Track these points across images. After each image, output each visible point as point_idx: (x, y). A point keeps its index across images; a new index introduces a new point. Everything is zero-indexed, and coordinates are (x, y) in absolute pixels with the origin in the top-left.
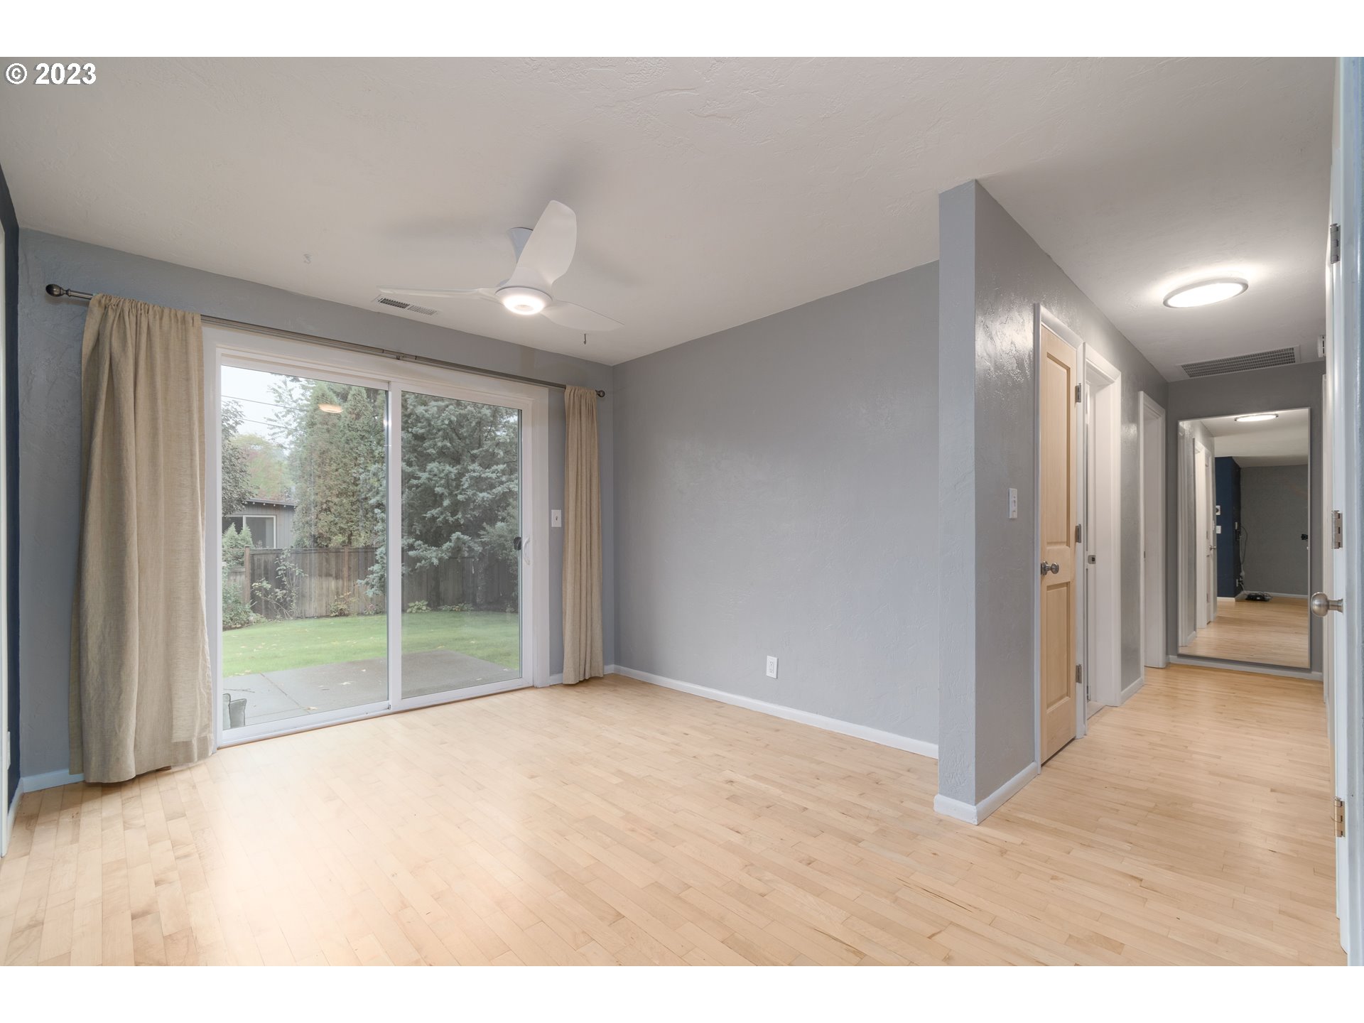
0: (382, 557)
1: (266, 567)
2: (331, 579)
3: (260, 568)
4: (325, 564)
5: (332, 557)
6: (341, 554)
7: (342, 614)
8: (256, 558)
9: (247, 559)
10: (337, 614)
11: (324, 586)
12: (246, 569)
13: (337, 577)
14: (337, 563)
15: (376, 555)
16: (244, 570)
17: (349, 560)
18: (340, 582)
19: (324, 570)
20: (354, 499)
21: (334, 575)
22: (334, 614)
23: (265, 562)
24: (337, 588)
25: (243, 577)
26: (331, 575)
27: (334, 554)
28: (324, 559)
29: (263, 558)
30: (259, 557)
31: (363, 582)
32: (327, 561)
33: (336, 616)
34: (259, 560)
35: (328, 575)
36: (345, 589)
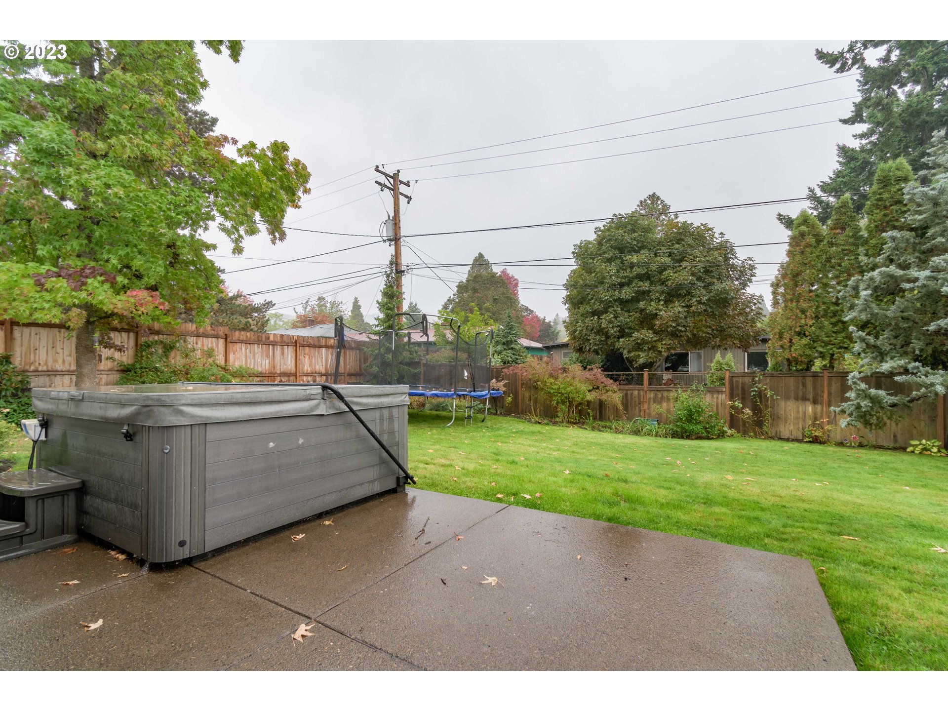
0: (854, 383)
1: (743, 389)
2: (808, 403)
3: (738, 389)
4: (801, 387)
5: (809, 381)
6: (819, 378)
7: (816, 440)
8: (734, 380)
9: (727, 381)
10: (811, 440)
11: (801, 409)
12: (726, 389)
13: (815, 402)
14: (815, 388)
15: (848, 380)
16: (724, 390)
17: (830, 385)
18: (819, 408)
19: (800, 394)
20: (833, 320)
21: (811, 400)
22: (807, 439)
23: (742, 383)
24: (815, 413)
25: (724, 396)
26: (808, 400)
27: (811, 378)
28: (801, 384)
29: (740, 380)
30: (737, 379)
31: (838, 409)
32: (804, 385)
33: (810, 442)
34: (737, 382)
35: (805, 399)
36: (824, 414)
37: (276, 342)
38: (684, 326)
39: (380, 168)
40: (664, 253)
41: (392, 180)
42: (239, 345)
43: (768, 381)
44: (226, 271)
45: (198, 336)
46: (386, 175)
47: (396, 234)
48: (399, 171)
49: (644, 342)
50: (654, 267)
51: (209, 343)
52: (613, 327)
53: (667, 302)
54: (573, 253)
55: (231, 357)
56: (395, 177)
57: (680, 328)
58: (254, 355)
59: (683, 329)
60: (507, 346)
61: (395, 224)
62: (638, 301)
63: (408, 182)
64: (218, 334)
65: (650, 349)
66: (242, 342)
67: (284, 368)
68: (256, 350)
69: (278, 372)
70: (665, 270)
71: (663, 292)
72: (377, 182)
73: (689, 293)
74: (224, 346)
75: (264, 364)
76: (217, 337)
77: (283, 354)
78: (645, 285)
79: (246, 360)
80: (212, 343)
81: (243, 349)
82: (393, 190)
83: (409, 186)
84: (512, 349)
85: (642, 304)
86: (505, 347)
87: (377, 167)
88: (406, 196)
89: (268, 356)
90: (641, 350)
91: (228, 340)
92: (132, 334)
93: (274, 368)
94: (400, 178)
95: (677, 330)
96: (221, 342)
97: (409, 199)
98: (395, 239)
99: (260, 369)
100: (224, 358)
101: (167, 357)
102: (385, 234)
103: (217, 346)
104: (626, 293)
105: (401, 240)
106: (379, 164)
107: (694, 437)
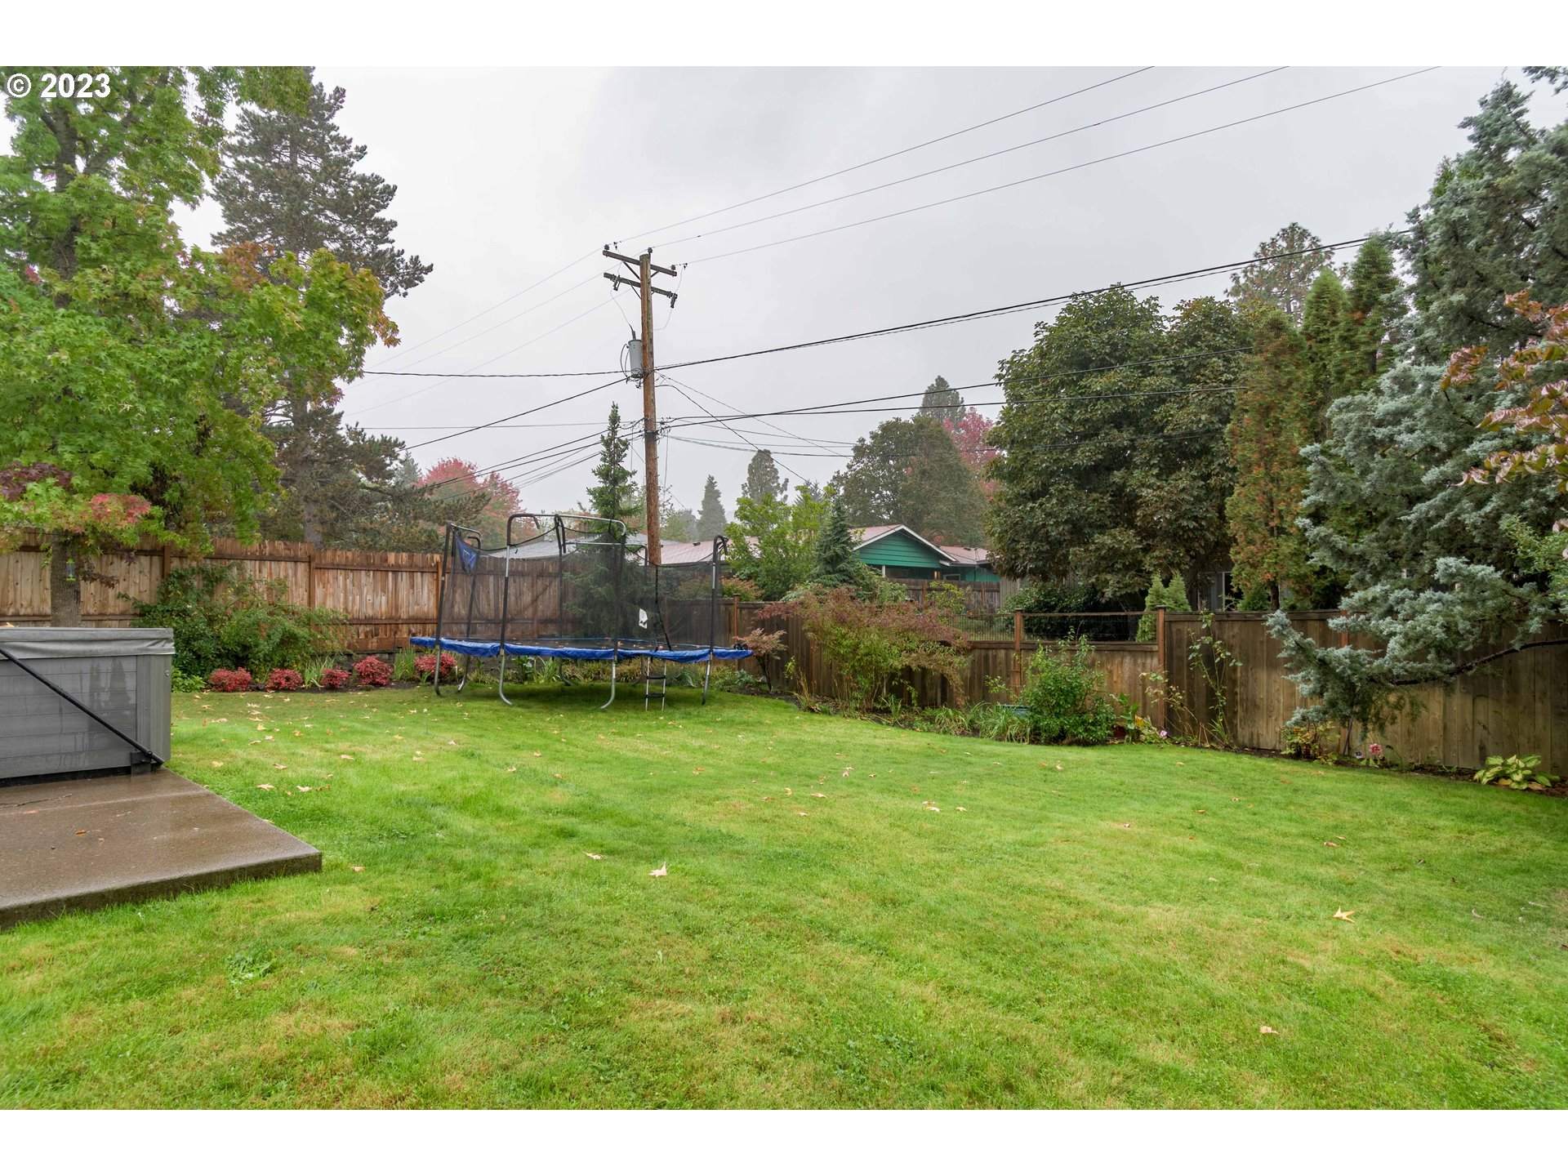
3: (1181, 647)
7: (1300, 753)
8: (1174, 630)
9: (1160, 630)
10: (1293, 751)
12: (1159, 647)
16: (1155, 648)
22: (1286, 752)
23: (1189, 635)
25: (1155, 660)
29: (1185, 628)
34: (1180, 632)
37: (399, 566)
38: (1195, 519)
39: (612, 250)
40: (1164, 367)
41: (637, 269)
42: (330, 575)
43: (1236, 630)
44: (407, 445)
45: (262, 559)
46: (626, 260)
47: (644, 365)
48: (650, 250)
49: (1114, 554)
50: (1138, 398)
51: (282, 569)
52: (1057, 524)
53: (1168, 469)
54: (1000, 376)
55: (319, 592)
56: (644, 261)
57: (1185, 523)
58: (361, 589)
59: (1193, 524)
60: (834, 566)
61: (644, 348)
62: (1109, 469)
63: (673, 267)
64: (296, 556)
65: (1127, 568)
66: (337, 567)
67: (414, 610)
68: (363, 581)
69: (404, 616)
70: (1163, 401)
71: (1157, 450)
72: (607, 275)
73: (1205, 450)
74: (307, 574)
75: (377, 602)
76: (296, 560)
77: (412, 586)
78: (1123, 437)
79: (346, 598)
80: (286, 570)
81: (341, 578)
82: (638, 285)
83: (674, 274)
84: (841, 571)
85: (1117, 476)
86: (829, 568)
87: (607, 247)
88: (668, 294)
89: (384, 590)
90: (1111, 570)
91: (313, 565)
92: (156, 559)
93: (397, 610)
94: (653, 262)
95: (1179, 526)
96: (302, 567)
97: (673, 297)
98: (645, 374)
99: (370, 612)
100: (306, 594)
101: (211, 593)
102: (629, 368)
103: (295, 574)
104: (1084, 456)
105: (656, 375)
106: (610, 242)
107: (1065, 742)
